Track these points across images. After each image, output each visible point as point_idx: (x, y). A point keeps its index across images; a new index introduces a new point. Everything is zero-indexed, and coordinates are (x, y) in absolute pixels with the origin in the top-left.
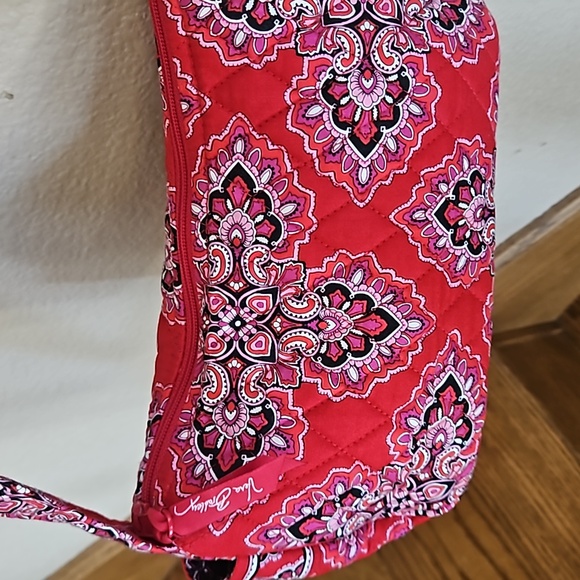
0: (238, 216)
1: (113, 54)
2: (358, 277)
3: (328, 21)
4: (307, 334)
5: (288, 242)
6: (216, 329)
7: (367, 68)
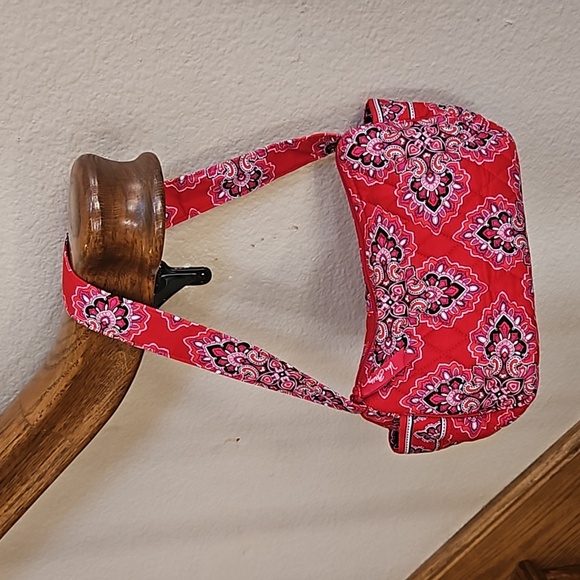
0: (383, 251)
1: (341, 202)
2: (440, 268)
3: (408, 157)
4: (420, 300)
5: (406, 258)
6: (380, 306)
7: (430, 173)
